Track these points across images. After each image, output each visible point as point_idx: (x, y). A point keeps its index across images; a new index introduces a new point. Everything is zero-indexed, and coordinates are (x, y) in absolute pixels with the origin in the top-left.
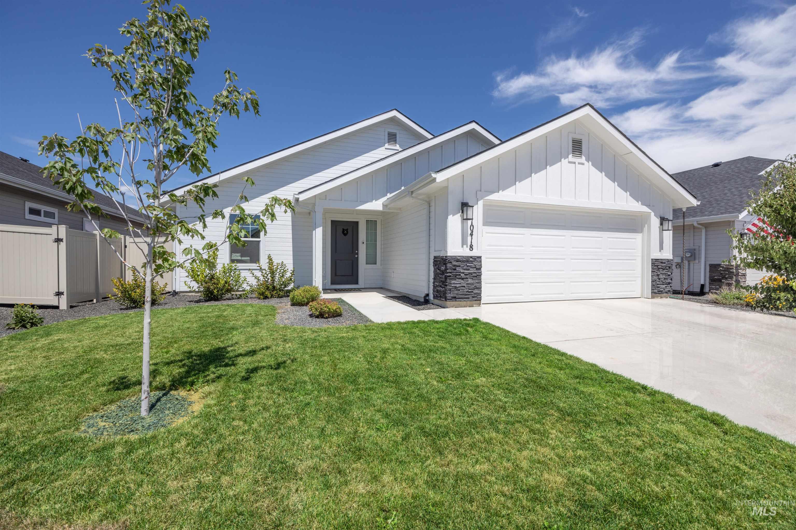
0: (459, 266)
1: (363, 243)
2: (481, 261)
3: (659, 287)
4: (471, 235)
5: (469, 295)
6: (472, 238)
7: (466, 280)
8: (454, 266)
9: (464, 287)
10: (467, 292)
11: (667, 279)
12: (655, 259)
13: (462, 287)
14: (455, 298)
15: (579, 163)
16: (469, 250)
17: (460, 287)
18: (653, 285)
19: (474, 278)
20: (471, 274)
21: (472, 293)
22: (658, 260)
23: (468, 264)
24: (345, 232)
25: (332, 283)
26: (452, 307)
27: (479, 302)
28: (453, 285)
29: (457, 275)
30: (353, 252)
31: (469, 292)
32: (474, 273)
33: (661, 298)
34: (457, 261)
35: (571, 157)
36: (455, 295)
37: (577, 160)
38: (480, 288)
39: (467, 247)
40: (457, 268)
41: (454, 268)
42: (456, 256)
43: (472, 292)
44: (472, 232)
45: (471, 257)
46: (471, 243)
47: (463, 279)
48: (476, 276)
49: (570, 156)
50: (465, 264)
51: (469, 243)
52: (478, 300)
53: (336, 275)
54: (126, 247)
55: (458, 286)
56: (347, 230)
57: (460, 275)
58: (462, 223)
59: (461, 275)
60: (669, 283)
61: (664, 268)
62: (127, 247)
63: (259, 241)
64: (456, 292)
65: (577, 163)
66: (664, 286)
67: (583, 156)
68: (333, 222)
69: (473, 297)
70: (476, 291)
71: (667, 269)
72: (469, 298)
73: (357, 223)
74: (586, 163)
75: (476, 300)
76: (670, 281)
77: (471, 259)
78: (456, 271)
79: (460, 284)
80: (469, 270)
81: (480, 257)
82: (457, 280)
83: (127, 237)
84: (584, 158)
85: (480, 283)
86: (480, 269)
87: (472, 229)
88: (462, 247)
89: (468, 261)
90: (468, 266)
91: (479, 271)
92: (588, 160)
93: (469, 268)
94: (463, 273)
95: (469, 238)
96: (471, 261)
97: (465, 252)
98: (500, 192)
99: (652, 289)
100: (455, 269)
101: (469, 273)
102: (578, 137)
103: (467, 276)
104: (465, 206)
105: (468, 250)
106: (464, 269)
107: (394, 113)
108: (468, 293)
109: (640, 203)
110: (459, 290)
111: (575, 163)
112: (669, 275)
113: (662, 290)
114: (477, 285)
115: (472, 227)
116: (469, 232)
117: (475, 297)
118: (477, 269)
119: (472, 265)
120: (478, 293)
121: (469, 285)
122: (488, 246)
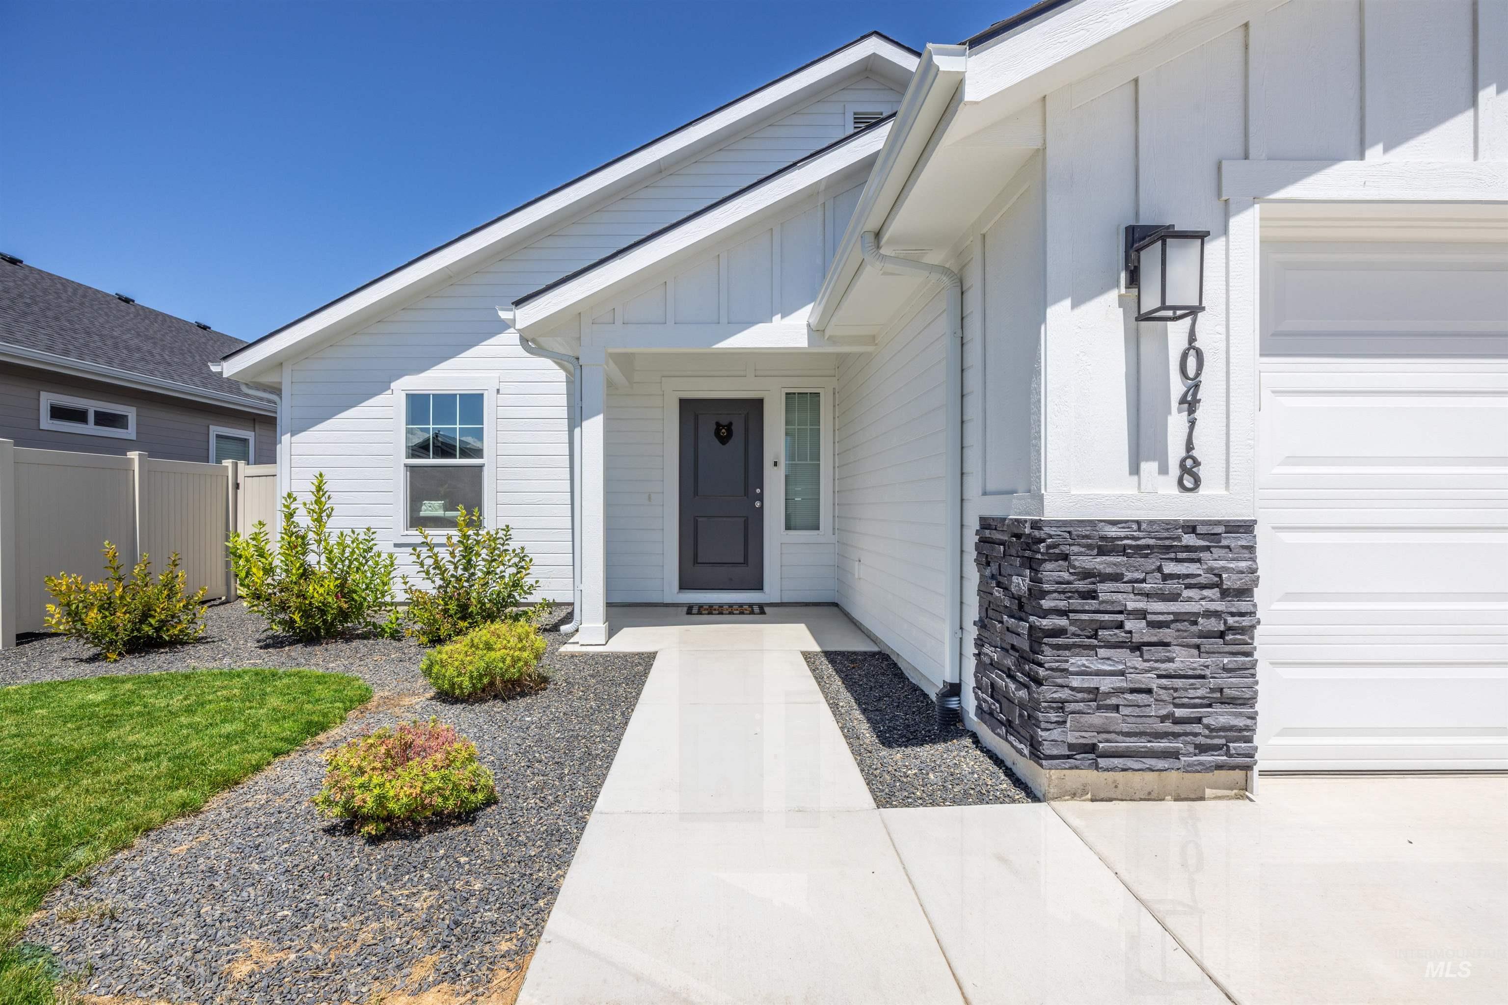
0: (1117, 578)
1: (776, 464)
2: (1251, 549)
4: (1190, 403)
5: (1176, 735)
6: (1192, 423)
7: (1161, 653)
8: (1086, 575)
9: (1149, 691)
10: (1163, 719)
13: (1133, 691)
14: (1091, 748)
16: (1175, 491)
17: (1120, 691)
19: (1208, 644)
20: (1192, 619)
21: (1197, 728)
23: (1170, 568)
24: (724, 433)
25: (684, 586)
26: (1073, 795)
27: (1238, 774)
28: (1076, 682)
29: (1104, 626)
30: (746, 493)
31: (1177, 721)
32: (1208, 614)
34: (1102, 552)
36: (1090, 738)
38: (1245, 701)
39: (1163, 470)
40: (1105, 590)
41: (1081, 585)
42: (1092, 523)
43: (1199, 720)
44: (1196, 386)
45: (1191, 528)
46: (1189, 446)
47: (1137, 648)
48: (1222, 635)
50: (1152, 563)
51: (1176, 451)
52: (1233, 767)
53: (696, 562)
54: (237, 486)
55: (1106, 684)
56: (729, 427)
57: (1120, 626)
58: (1134, 342)
59: (1128, 625)
62: (241, 486)
63: (481, 467)
64: (1098, 718)
68: (684, 403)
69: (1202, 749)
70: (1220, 717)
72: (1174, 755)
73: (757, 405)
75: (1219, 767)
77: (1189, 540)
78: (1093, 604)
79: (1122, 673)
80: (1174, 597)
81: (1247, 527)
82: (1102, 652)
83: (241, 464)
85: (1248, 670)
86: (1244, 593)
87: (1191, 372)
88: (1135, 470)
89: (1169, 548)
90: (1166, 577)
91: (1242, 606)
93: (1172, 586)
94: (1141, 614)
95: (1177, 422)
96: (1188, 548)
98: (1374, 153)
100: (1092, 595)
101: (1179, 618)
103: (1166, 634)
104: (1148, 237)
105: (1167, 486)
106: (1148, 595)
107: (873, 46)
108: (1168, 726)
110: (1116, 708)
114: (1231, 684)
115: (1192, 362)
116: (1177, 387)
117: (1217, 748)
118: (1225, 594)
119: (1193, 568)
120: (1231, 728)
121: (1178, 683)
122: (1292, 460)
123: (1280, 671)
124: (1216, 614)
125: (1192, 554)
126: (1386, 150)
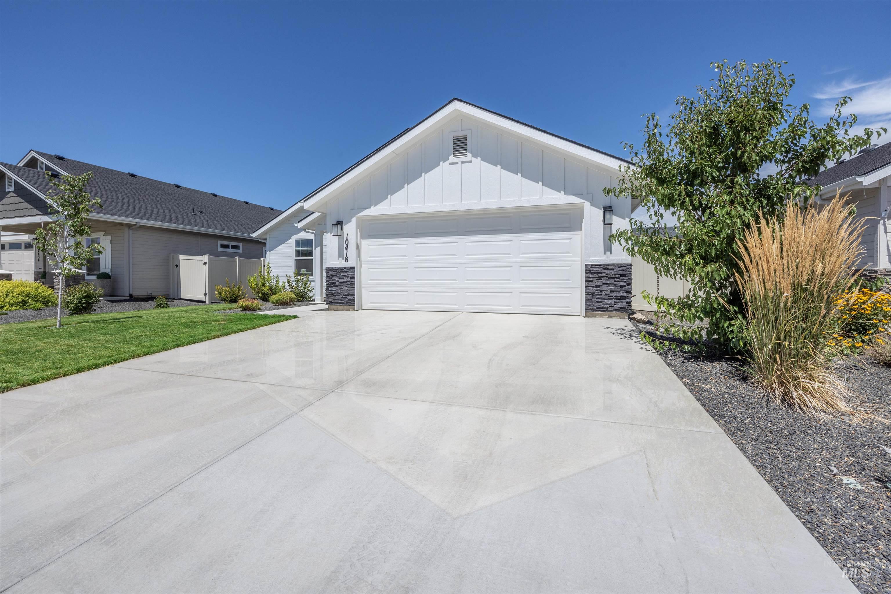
0: (336, 276)
2: (354, 271)
3: (601, 302)
4: (347, 248)
6: (347, 251)
7: (341, 287)
8: (331, 275)
9: (340, 293)
11: (619, 292)
12: (592, 265)
15: (463, 162)
17: (336, 293)
18: (587, 300)
19: (348, 286)
20: (346, 282)
22: (600, 265)
26: (332, 310)
27: (353, 307)
28: (330, 292)
29: (334, 283)
31: (344, 298)
33: (609, 317)
34: (333, 272)
35: (452, 159)
36: (331, 300)
37: (460, 159)
38: (353, 295)
39: (343, 259)
40: (333, 278)
41: (331, 277)
42: (333, 268)
43: (346, 298)
44: (348, 246)
45: (345, 268)
46: (347, 255)
47: (338, 286)
48: (350, 284)
49: (451, 157)
50: (340, 273)
51: (345, 256)
52: (352, 305)
55: (333, 292)
57: (336, 283)
58: (338, 239)
60: (624, 298)
61: (611, 276)
63: (313, 259)
64: (333, 297)
65: (460, 163)
66: (611, 302)
67: (468, 153)
70: (349, 297)
71: (617, 278)
72: (344, 303)
74: (474, 159)
75: (349, 305)
76: (625, 294)
77: (345, 270)
78: (332, 280)
79: (336, 290)
80: (343, 279)
81: (354, 268)
82: (334, 287)
84: (469, 155)
85: (354, 290)
86: (353, 278)
87: (347, 243)
88: (339, 259)
89: (343, 271)
90: (342, 275)
91: (353, 280)
92: (475, 156)
93: (343, 277)
94: (338, 281)
95: (345, 251)
97: (340, 263)
98: (372, 207)
99: (586, 305)
100: (332, 278)
101: (343, 282)
102: (460, 134)
103: (342, 284)
104: (340, 223)
105: (344, 262)
106: (339, 278)
108: (343, 299)
109: (562, 192)
110: (336, 296)
111: (457, 163)
112: (621, 287)
113: (605, 306)
114: (351, 292)
115: (347, 242)
116: (345, 246)
117: (350, 302)
118: (351, 278)
119: (346, 274)
120: (351, 299)
121: (343, 292)
122: (371, 257)
123: (370, 292)
124: (349, 281)
125: (346, 272)
126: (375, 206)
